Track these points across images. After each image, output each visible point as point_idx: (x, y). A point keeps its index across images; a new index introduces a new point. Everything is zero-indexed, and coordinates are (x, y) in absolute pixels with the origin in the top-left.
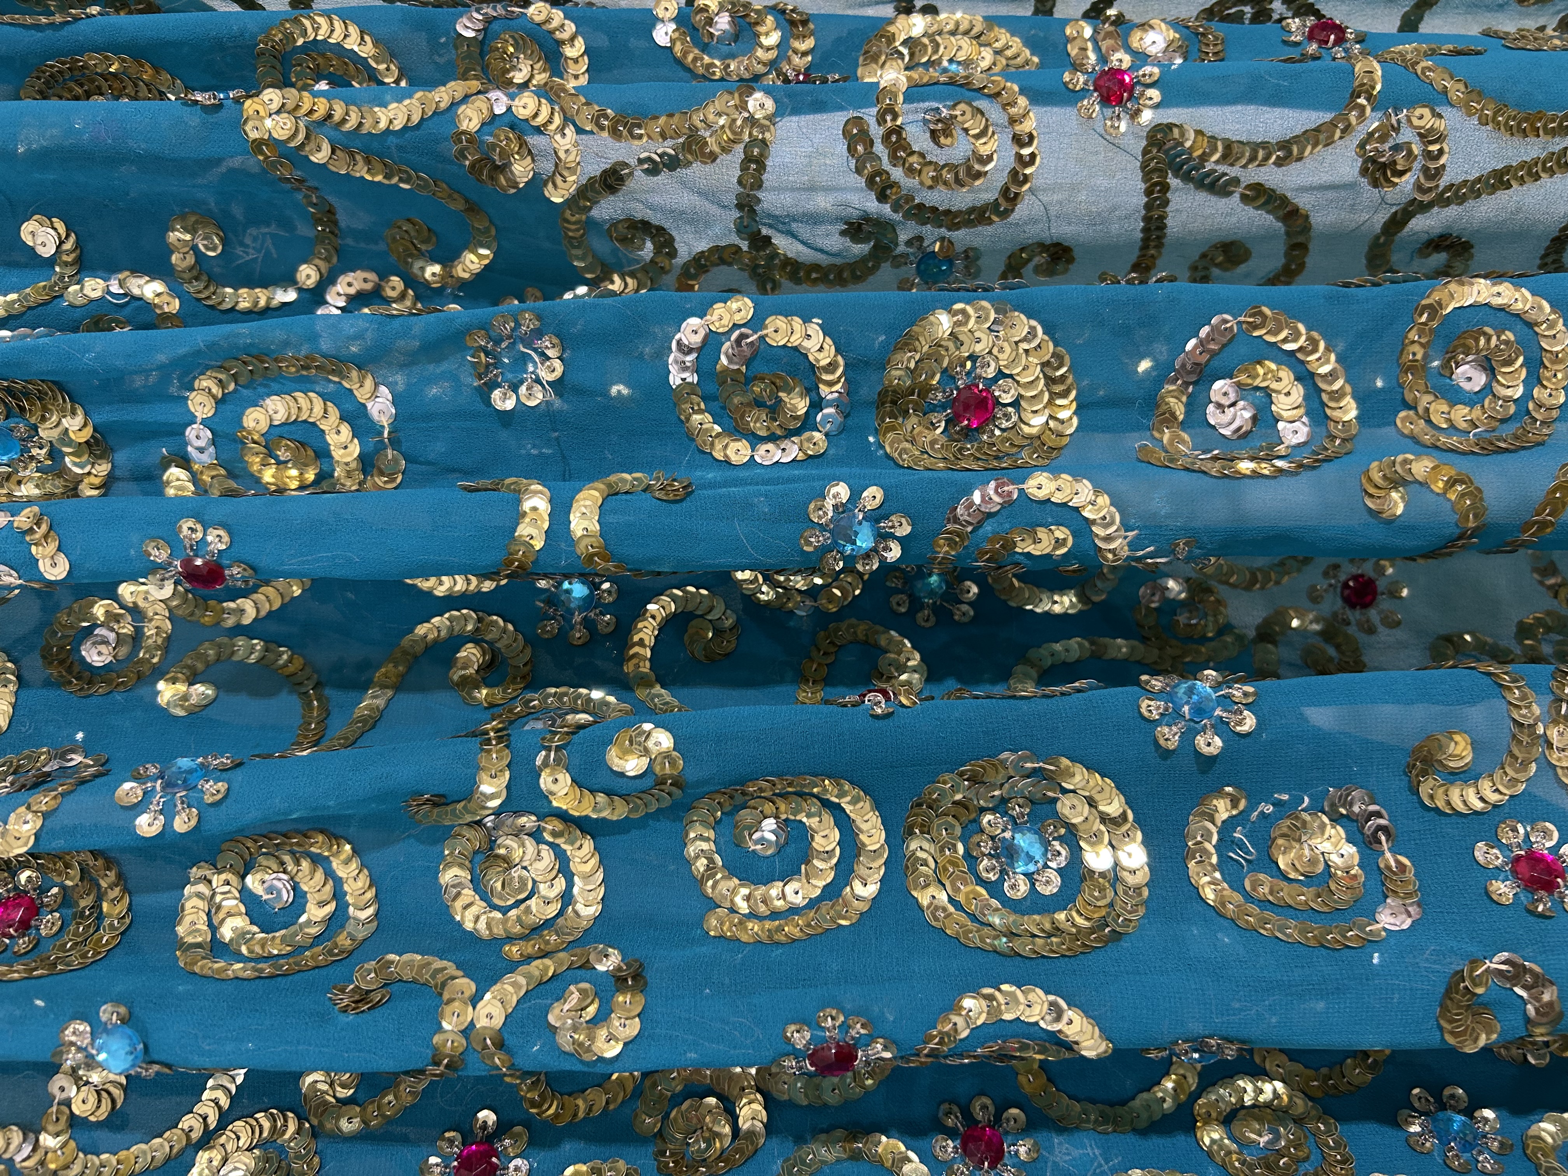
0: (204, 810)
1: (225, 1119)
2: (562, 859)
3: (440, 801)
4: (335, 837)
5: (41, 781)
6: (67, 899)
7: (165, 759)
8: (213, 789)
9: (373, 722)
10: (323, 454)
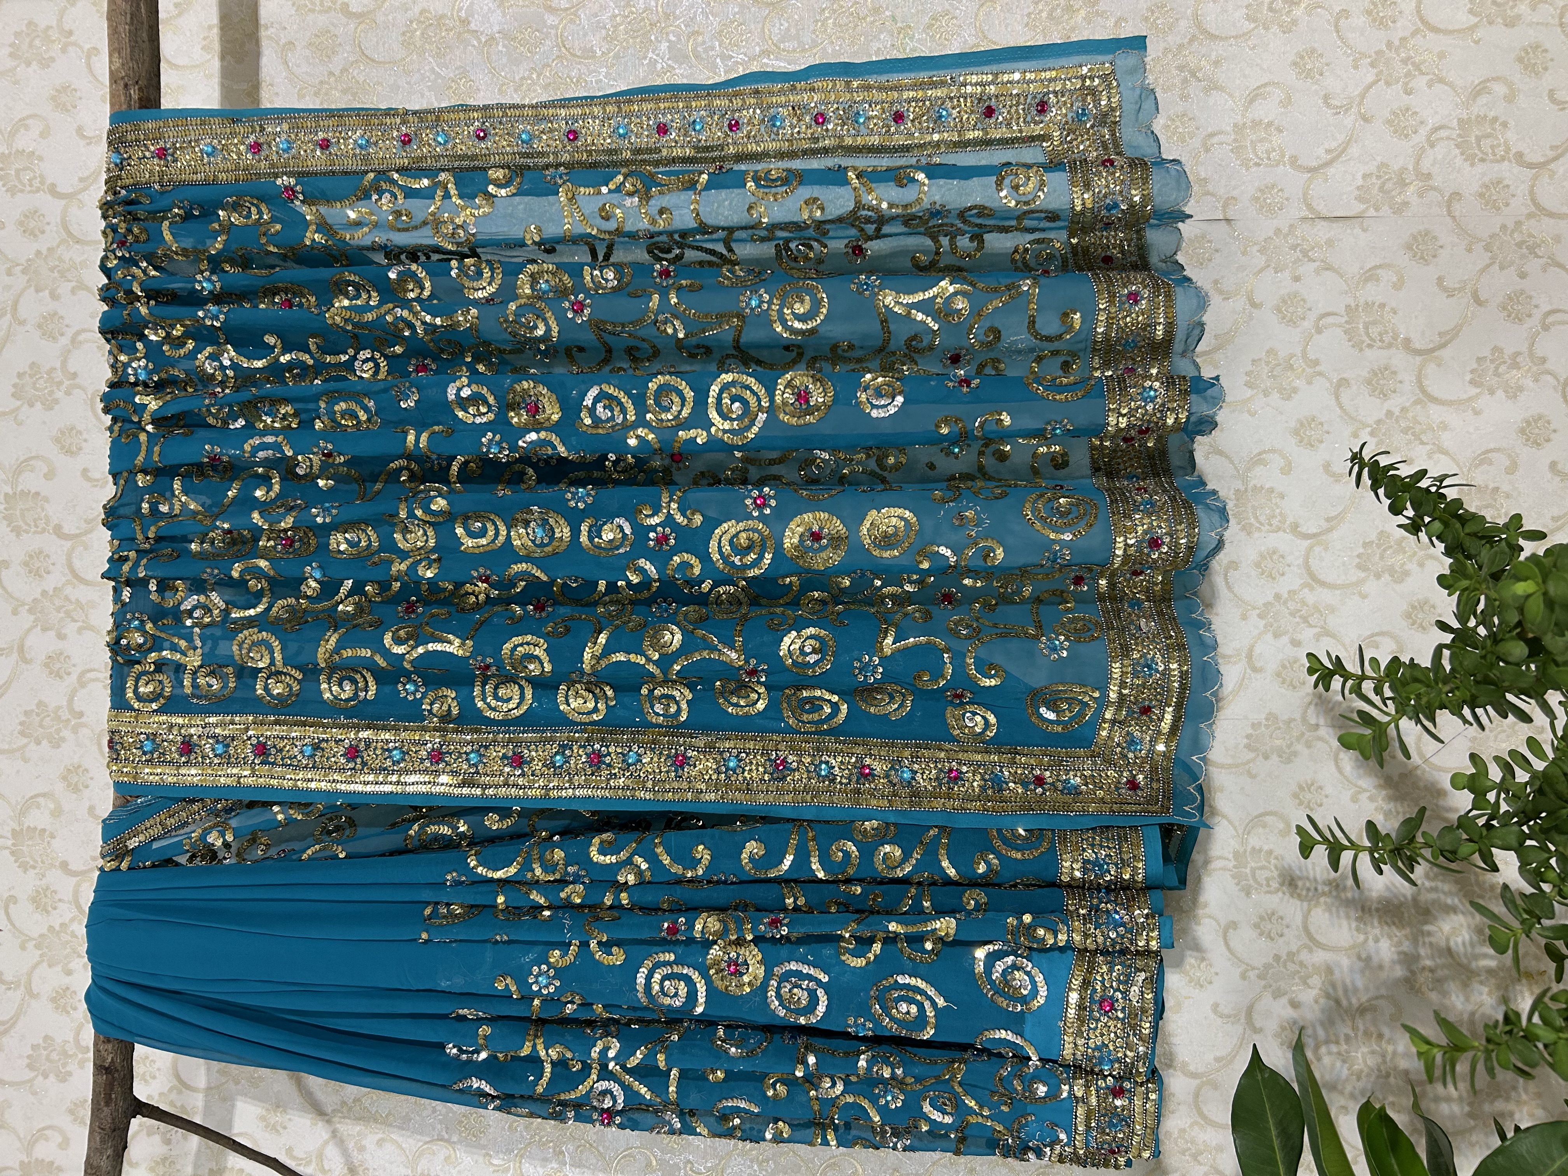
0: (333, 517)
1: (346, 597)
2: (425, 534)
3: (391, 516)
4: (367, 525)
5: (292, 508)
6: (300, 540)
7: (322, 504)
8: (334, 511)
9: (378, 492)
10: (357, 417)
